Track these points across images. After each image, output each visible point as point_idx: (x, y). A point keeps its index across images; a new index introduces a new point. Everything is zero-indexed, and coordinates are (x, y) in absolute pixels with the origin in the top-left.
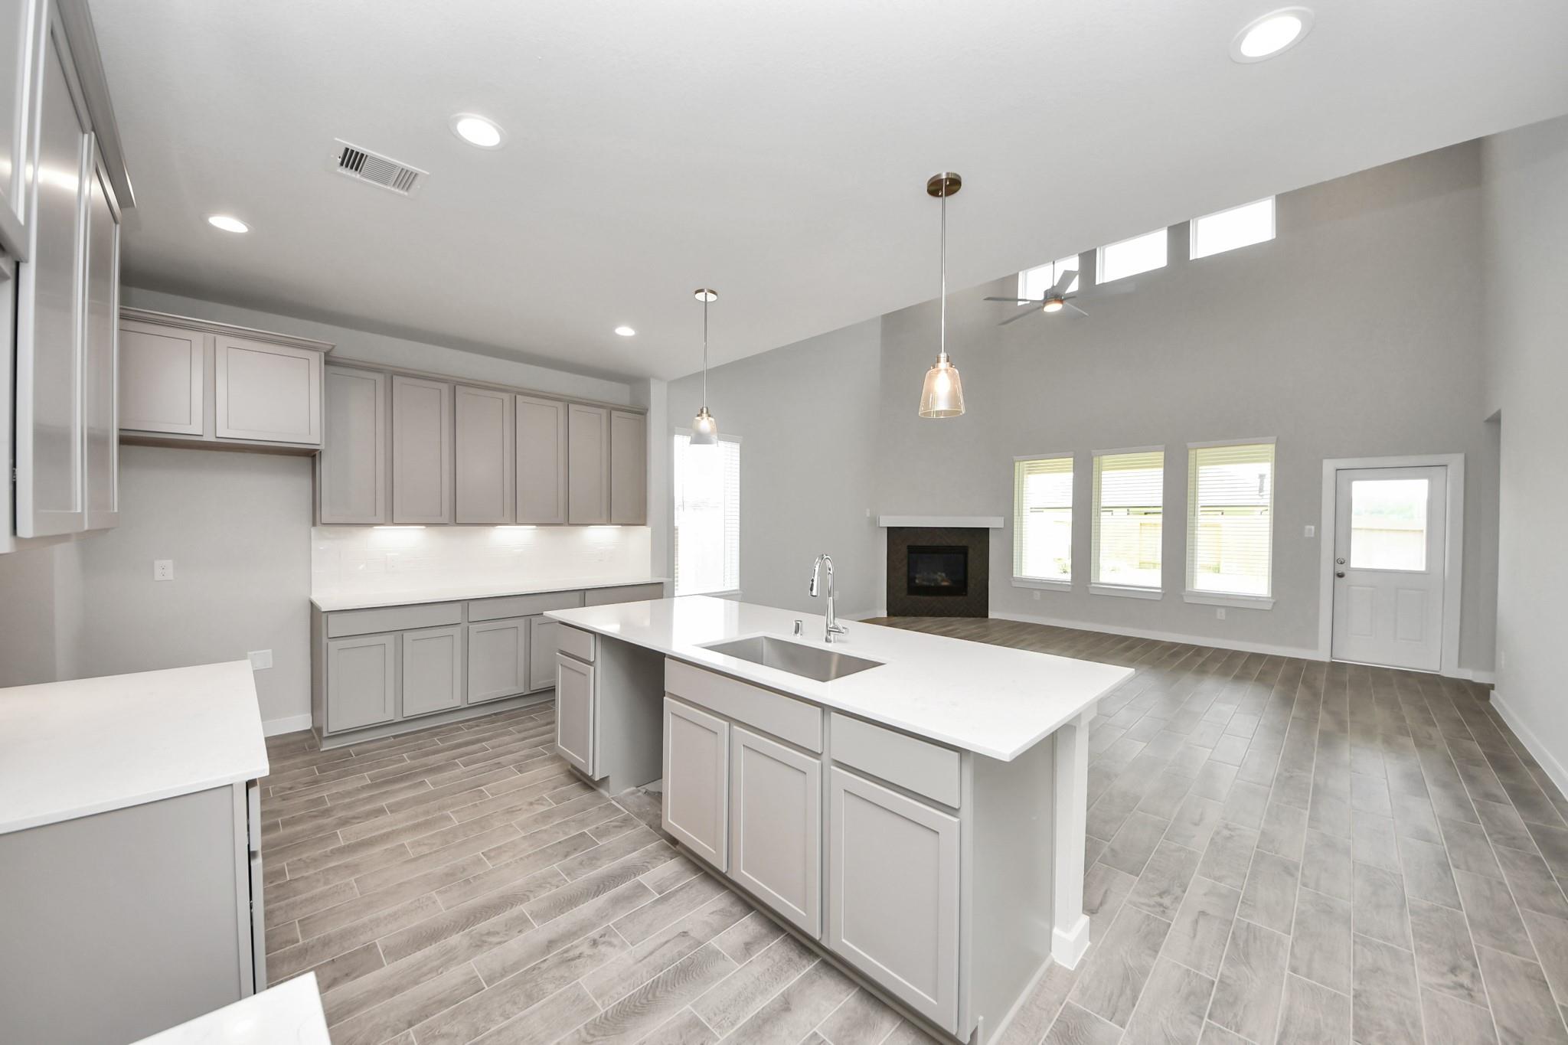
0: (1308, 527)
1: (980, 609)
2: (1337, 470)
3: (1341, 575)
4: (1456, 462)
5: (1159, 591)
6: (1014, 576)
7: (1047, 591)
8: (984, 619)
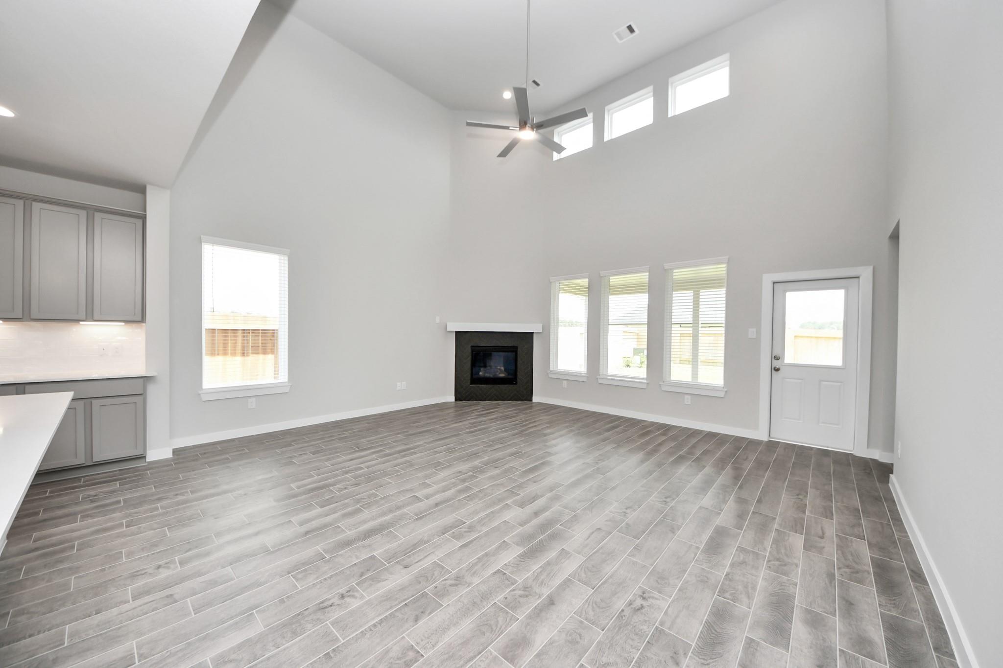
0: (750, 330)
1: (527, 395)
2: (774, 283)
3: (777, 370)
4: (866, 273)
5: (645, 381)
6: (550, 369)
7: (571, 380)
8: (530, 402)
